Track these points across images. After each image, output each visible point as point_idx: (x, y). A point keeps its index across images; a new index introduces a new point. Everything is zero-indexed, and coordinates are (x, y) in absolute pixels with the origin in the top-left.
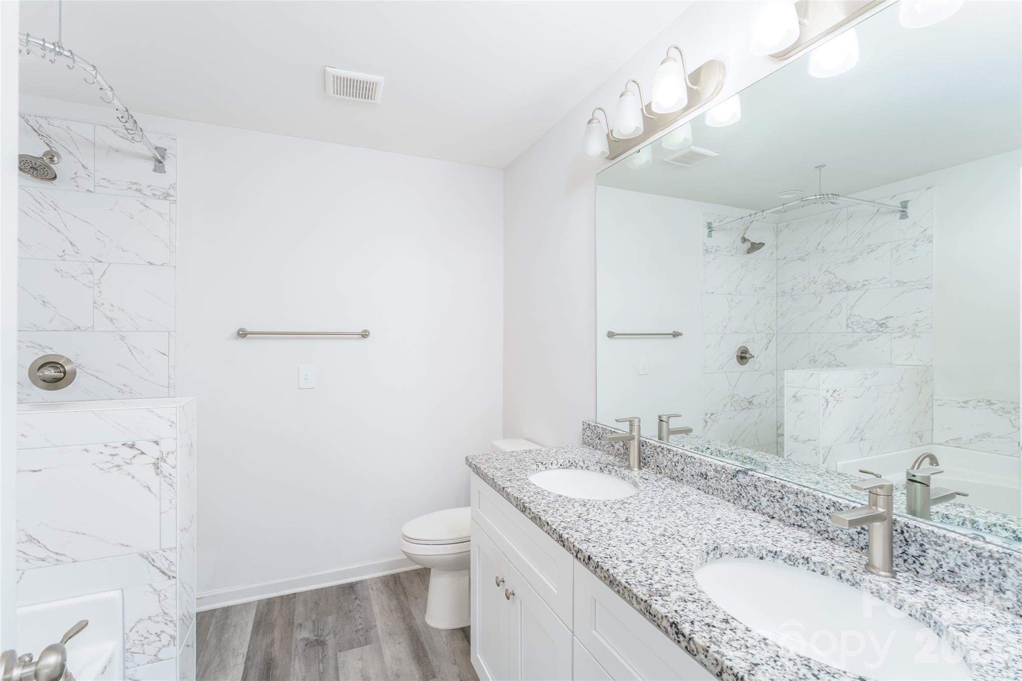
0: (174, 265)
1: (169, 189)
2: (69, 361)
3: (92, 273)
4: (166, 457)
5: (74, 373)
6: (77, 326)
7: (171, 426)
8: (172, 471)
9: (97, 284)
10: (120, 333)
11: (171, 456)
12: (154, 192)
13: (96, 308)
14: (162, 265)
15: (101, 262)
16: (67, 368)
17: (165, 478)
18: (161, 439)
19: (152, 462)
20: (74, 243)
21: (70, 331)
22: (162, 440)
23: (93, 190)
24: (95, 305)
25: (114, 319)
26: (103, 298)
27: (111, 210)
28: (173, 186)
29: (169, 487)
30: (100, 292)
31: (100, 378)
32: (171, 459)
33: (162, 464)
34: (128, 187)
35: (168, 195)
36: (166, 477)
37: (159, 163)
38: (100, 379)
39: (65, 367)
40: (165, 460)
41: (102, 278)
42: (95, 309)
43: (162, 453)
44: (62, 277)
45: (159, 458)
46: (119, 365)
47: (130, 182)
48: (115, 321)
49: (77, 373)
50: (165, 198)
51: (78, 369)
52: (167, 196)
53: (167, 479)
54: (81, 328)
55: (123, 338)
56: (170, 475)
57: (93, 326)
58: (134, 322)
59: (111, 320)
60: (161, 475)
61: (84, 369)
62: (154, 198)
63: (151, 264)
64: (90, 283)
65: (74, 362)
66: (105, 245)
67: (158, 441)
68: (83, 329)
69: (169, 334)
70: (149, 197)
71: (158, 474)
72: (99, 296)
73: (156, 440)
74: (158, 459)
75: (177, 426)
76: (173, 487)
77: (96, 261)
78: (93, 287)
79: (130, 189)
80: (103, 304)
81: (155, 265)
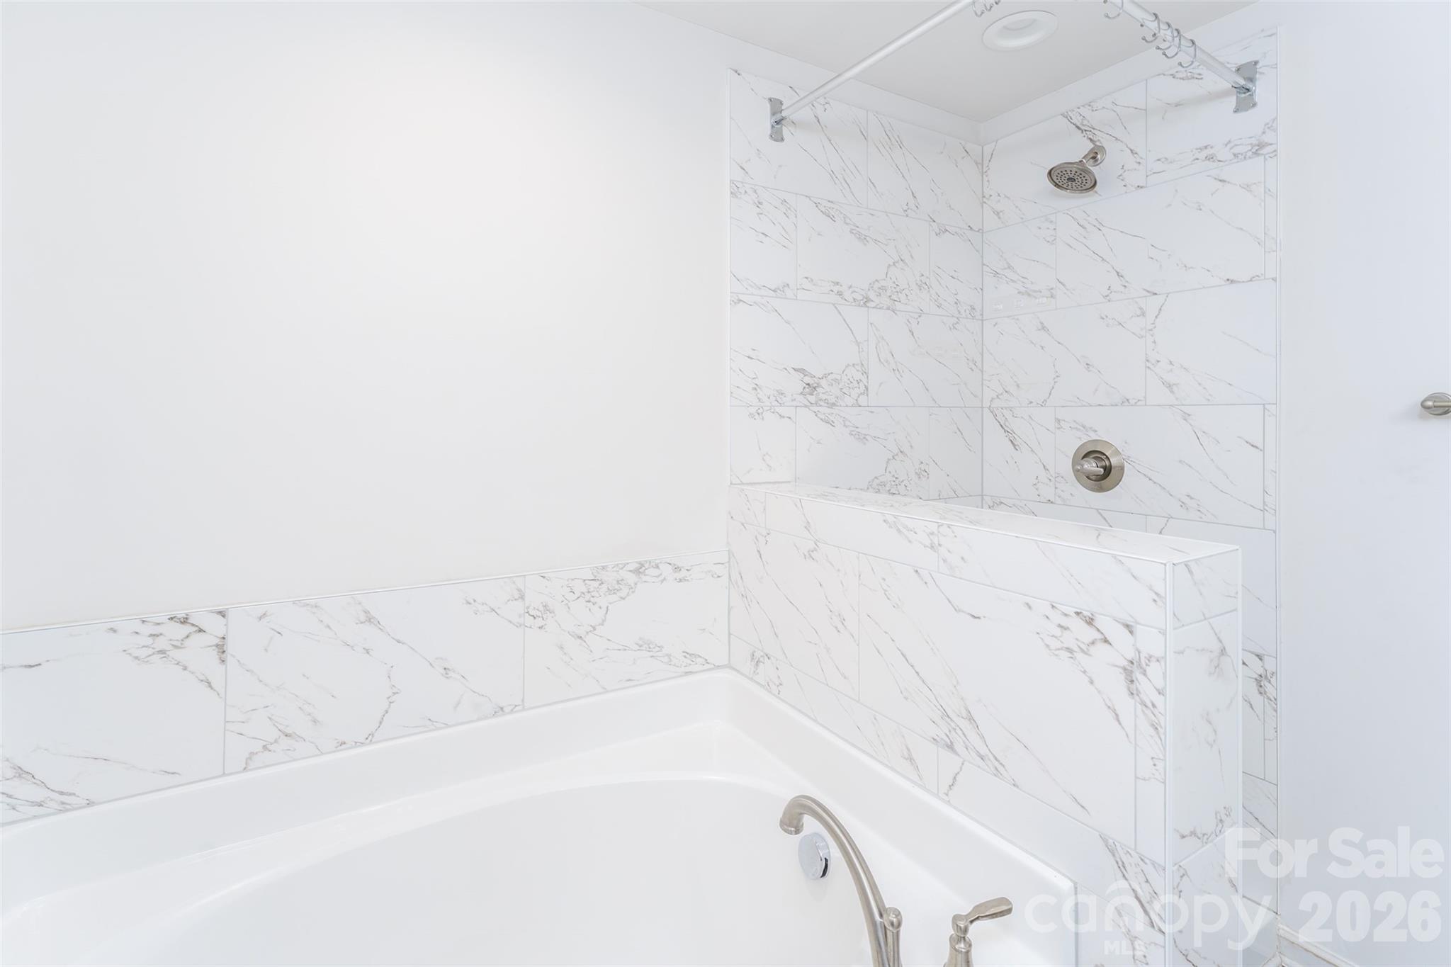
0: (1274, 276)
1: (1264, 133)
2: (1117, 452)
3: (1143, 314)
4: (1147, 665)
5: (1122, 468)
6: (1125, 398)
7: (1155, 601)
8: (1159, 700)
9: (1151, 330)
10: (1182, 408)
11: (1154, 664)
12: (1236, 150)
13: (1149, 368)
14: (1251, 280)
15: (1156, 294)
16: (1114, 461)
17: (1144, 708)
18: (1138, 623)
19: (1122, 665)
20: (1122, 273)
21: (1116, 405)
22: (1138, 626)
23: (1144, 185)
24: (1148, 364)
25: (1174, 384)
26: (1158, 352)
27: (1170, 205)
28: (1271, 126)
29: (1152, 731)
30: (1155, 342)
31: (1155, 480)
32: (1154, 670)
33: (1138, 675)
34: (1194, 157)
35: (1261, 145)
36: (1146, 706)
37: (1244, 94)
38: (1155, 483)
39: (1111, 460)
40: (1145, 671)
41: (1158, 320)
42: (1147, 369)
43: (1139, 652)
44: (1107, 326)
45: (1134, 662)
46: (1180, 461)
47: (1197, 149)
48: (1175, 388)
49: (1126, 469)
50: (1256, 154)
51: (1126, 464)
52: (1258, 148)
53: (1148, 712)
54: (1130, 401)
55: (1186, 416)
56: (1154, 706)
57: (1145, 397)
58: (1204, 388)
59: (1170, 386)
60: (1137, 698)
61: (1134, 464)
62: (1236, 160)
63: (1232, 282)
64: (1142, 329)
65: (1122, 452)
66: (1161, 266)
67: (1132, 626)
68: (1132, 402)
69: (1264, 408)
70: (1226, 163)
71: (1132, 694)
72: (1153, 350)
73: (1129, 623)
74: (1132, 663)
75: (1165, 604)
76: (1158, 733)
77: (1149, 294)
78: (1145, 337)
79: (1196, 161)
80: (1158, 361)
81: (1239, 282)
